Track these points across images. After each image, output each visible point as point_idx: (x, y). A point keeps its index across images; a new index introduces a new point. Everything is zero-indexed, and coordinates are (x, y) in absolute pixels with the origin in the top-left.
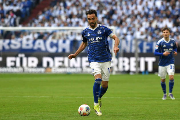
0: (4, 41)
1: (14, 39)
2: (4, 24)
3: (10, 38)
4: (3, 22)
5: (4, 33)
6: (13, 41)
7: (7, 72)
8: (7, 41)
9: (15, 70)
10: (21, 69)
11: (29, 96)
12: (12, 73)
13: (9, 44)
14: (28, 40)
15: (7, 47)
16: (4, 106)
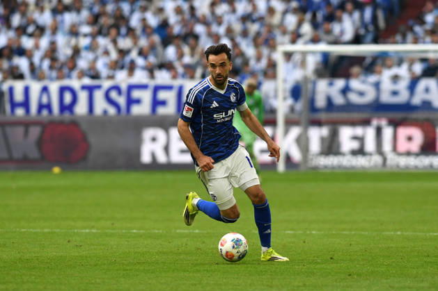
0: (331, 84)
1: (357, 76)
2: (330, 38)
3: (347, 76)
4: (329, 32)
5: (332, 60)
6: (355, 84)
7: (340, 167)
8: (340, 83)
9: (361, 161)
10: (377, 159)
11: (399, 233)
12: (353, 168)
13: (345, 91)
14: (396, 78)
15: (339, 100)
16: (331, 258)
